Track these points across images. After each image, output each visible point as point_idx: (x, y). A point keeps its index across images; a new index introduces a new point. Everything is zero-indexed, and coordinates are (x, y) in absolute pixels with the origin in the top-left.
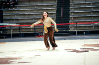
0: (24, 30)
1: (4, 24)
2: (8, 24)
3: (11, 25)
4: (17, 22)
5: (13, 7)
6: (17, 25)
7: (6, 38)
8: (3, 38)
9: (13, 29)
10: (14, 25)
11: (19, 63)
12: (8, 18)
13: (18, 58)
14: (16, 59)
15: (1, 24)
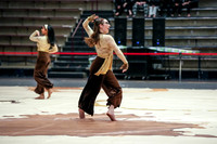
0: (208, 64)
1: (167, 49)
2: (174, 50)
3: (180, 51)
4: (194, 45)
6: (194, 52)
7: (168, 79)
8: (163, 79)
9: (185, 62)
10: (188, 52)
11: (197, 136)
12: (175, 36)
13: (196, 126)
15: (159, 49)
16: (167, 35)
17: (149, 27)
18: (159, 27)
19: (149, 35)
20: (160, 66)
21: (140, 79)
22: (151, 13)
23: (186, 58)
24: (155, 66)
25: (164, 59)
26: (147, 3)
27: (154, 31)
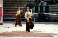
1: (49, 14)
2: (51, 14)
3: (53, 14)
4: (57, 13)
5: (55, 4)
6: (57, 15)
7: (50, 22)
8: (48, 22)
9: (54, 17)
10: (55, 14)
11: (57, 37)
12: (51, 10)
14: (56, 34)
15: (47, 14)
16: (49, 10)
17: (44, 8)
18: (47, 8)
19: (44, 10)
20: (47, 18)
21: (42, 22)
22: (45, 4)
23: (54, 16)
24: (46, 18)
25: (49, 16)
26: (44, 1)
27: (46, 9)
